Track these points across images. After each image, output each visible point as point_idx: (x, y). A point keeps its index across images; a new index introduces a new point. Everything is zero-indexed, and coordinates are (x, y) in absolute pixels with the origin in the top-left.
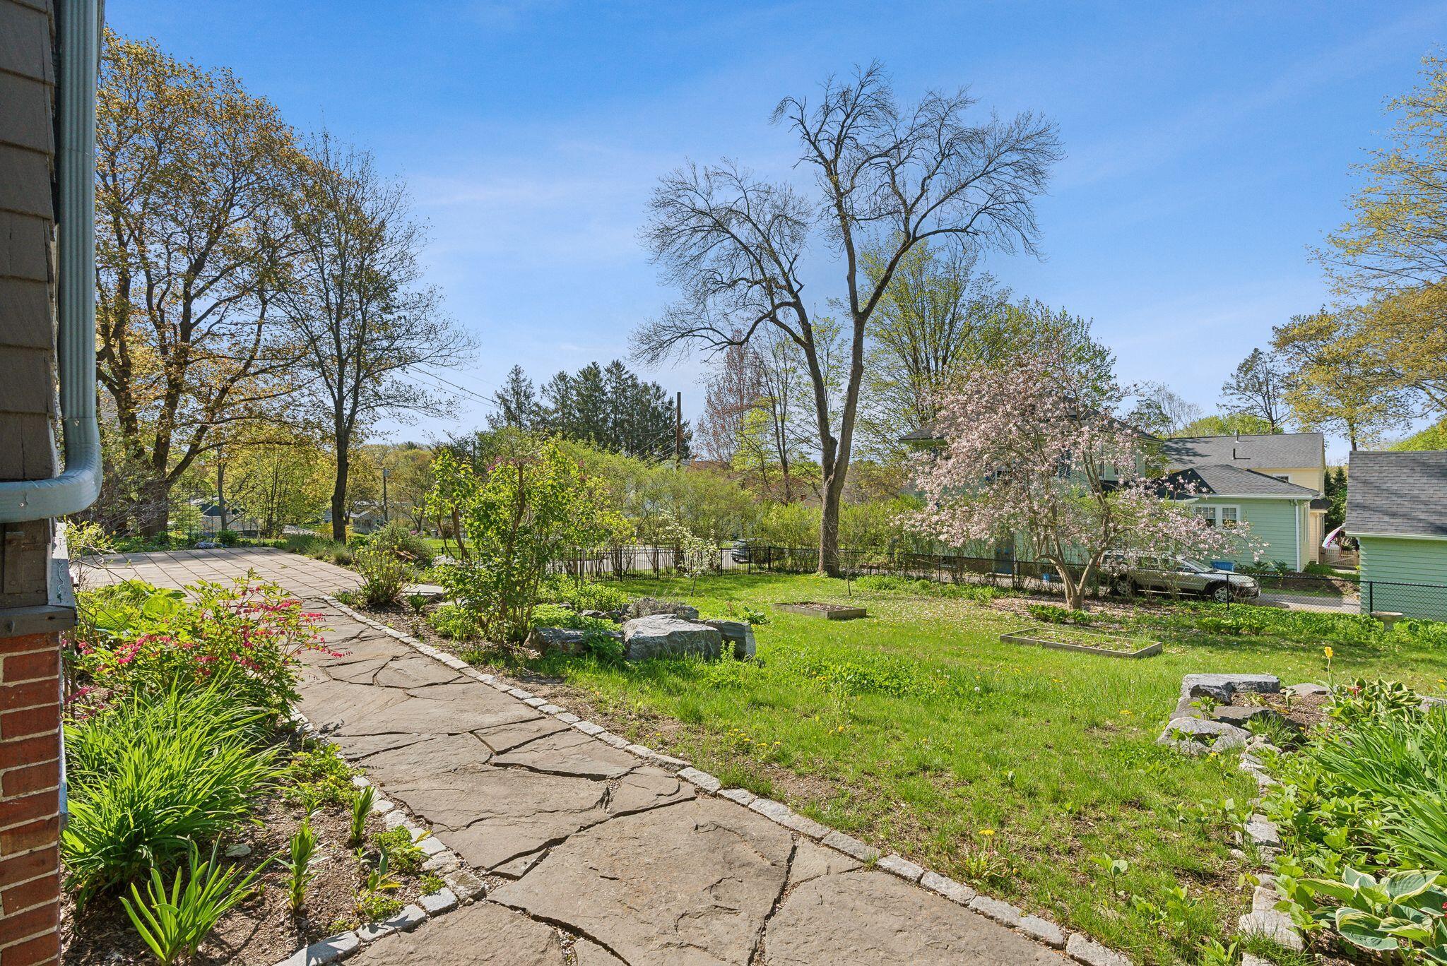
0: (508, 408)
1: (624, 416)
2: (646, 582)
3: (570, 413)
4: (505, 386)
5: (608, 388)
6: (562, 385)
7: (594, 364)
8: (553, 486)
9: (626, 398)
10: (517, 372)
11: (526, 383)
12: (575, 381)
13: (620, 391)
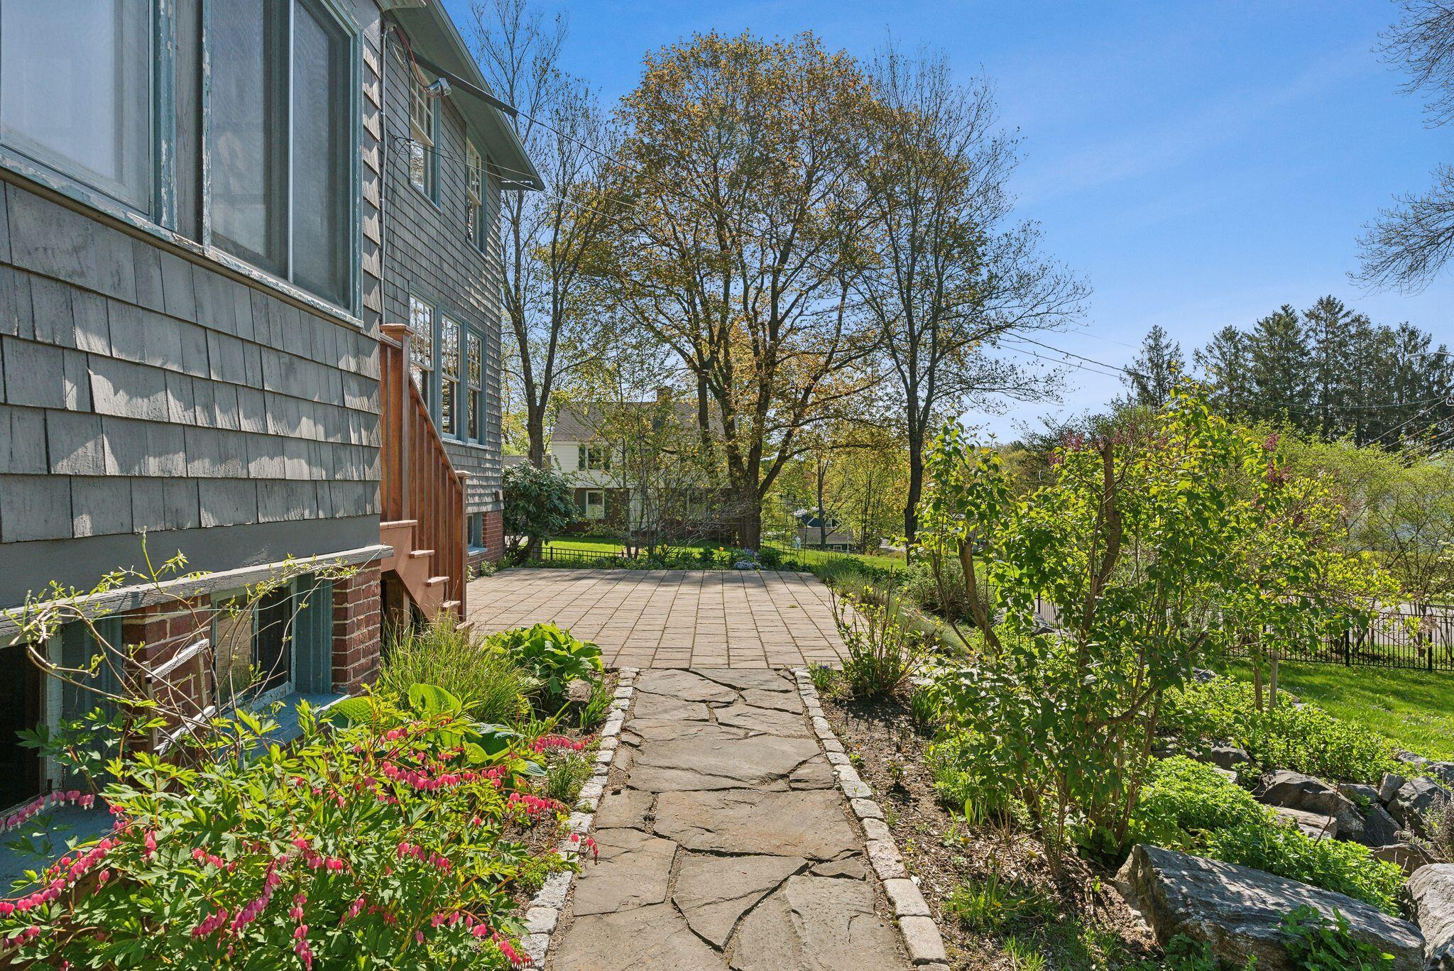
0: (1144, 388)
1: (1342, 386)
2: (1402, 672)
3: (1242, 388)
4: (1139, 356)
5: (1312, 343)
6: (1228, 347)
7: (1284, 308)
8: (1190, 495)
9: (1346, 356)
10: (1157, 334)
11: (1170, 350)
12: (1250, 338)
13: (1335, 344)
